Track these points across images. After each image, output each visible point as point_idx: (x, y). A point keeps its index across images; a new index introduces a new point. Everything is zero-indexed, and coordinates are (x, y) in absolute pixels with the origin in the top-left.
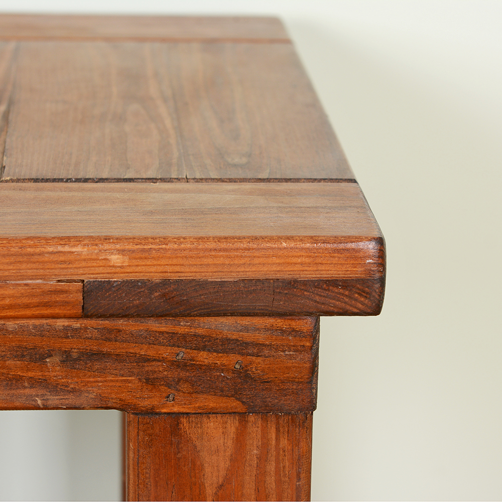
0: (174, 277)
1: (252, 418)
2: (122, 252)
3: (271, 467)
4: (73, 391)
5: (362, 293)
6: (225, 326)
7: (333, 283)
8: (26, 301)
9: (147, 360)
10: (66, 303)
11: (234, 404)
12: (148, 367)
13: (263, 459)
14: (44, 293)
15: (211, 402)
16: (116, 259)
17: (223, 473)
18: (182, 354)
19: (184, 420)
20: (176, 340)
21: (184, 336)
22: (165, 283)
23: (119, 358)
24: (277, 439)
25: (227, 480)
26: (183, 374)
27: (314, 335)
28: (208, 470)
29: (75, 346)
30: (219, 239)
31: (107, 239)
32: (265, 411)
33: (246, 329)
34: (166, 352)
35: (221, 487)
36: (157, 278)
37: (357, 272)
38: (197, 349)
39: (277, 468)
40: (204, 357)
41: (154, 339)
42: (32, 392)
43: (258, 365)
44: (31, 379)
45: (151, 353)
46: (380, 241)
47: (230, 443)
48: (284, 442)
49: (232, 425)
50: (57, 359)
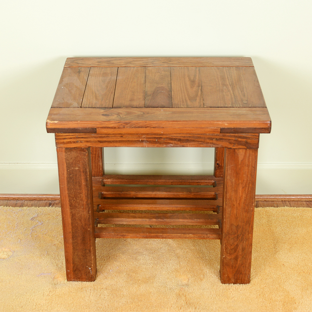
0: (236, 127)
1: (248, 149)
2: (227, 123)
3: (251, 158)
4: (217, 145)
5: (267, 130)
6: (244, 135)
7: (263, 128)
8: (211, 131)
9: (230, 140)
10: (217, 131)
11: (245, 147)
12: (230, 141)
13: (249, 156)
14: (214, 130)
15: (241, 147)
16: (226, 124)
17: (242, 158)
18: (236, 139)
19: (236, 150)
20: (235, 136)
21: (237, 136)
22: (234, 128)
23: (225, 139)
24: (252, 153)
25: (243, 159)
26: (236, 142)
27: (259, 136)
28: (240, 158)
29: (218, 137)
30: (243, 121)
31: (225, 121)
32: (250, 148)
33: (247, 135)
34: (234, 139)
35: (242, 161)
36: (233, 127)
37: (267, 127)
38: (239, 138)
39: (252, 158)
40: (240, 139)
41: (231, 136)
42: (211, 145)
43: (249, 141)
44: (210, 143)
45: (231, 139)
46: (271, 122)
47: (244, 153)
48: (253, 154)
49: (244, 151)
50: (215, 139)
